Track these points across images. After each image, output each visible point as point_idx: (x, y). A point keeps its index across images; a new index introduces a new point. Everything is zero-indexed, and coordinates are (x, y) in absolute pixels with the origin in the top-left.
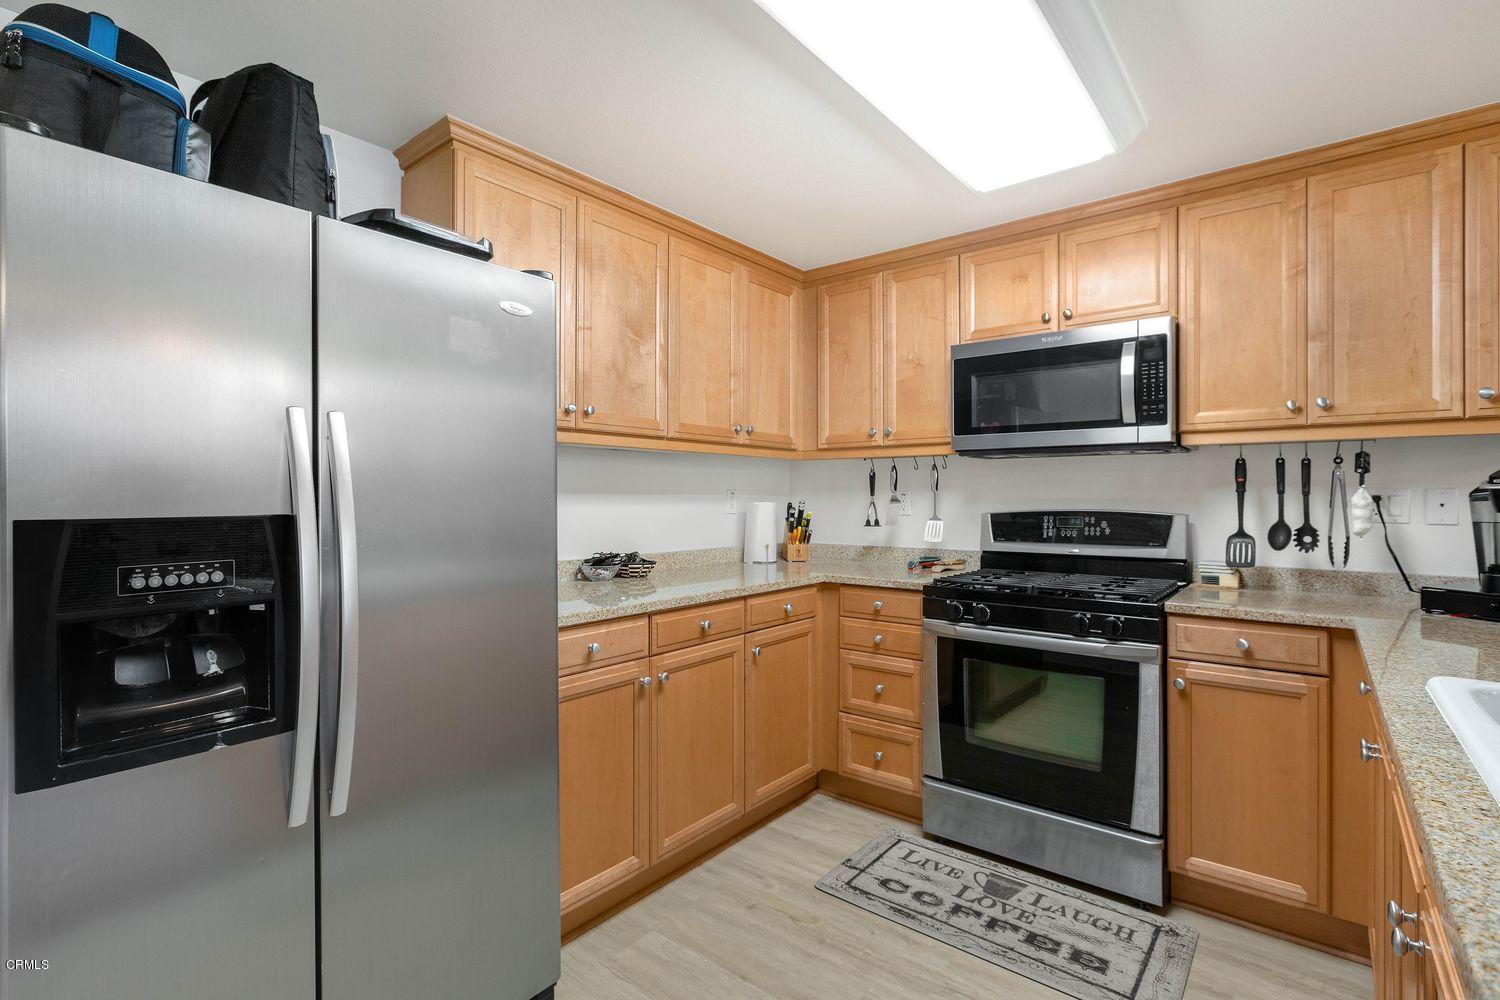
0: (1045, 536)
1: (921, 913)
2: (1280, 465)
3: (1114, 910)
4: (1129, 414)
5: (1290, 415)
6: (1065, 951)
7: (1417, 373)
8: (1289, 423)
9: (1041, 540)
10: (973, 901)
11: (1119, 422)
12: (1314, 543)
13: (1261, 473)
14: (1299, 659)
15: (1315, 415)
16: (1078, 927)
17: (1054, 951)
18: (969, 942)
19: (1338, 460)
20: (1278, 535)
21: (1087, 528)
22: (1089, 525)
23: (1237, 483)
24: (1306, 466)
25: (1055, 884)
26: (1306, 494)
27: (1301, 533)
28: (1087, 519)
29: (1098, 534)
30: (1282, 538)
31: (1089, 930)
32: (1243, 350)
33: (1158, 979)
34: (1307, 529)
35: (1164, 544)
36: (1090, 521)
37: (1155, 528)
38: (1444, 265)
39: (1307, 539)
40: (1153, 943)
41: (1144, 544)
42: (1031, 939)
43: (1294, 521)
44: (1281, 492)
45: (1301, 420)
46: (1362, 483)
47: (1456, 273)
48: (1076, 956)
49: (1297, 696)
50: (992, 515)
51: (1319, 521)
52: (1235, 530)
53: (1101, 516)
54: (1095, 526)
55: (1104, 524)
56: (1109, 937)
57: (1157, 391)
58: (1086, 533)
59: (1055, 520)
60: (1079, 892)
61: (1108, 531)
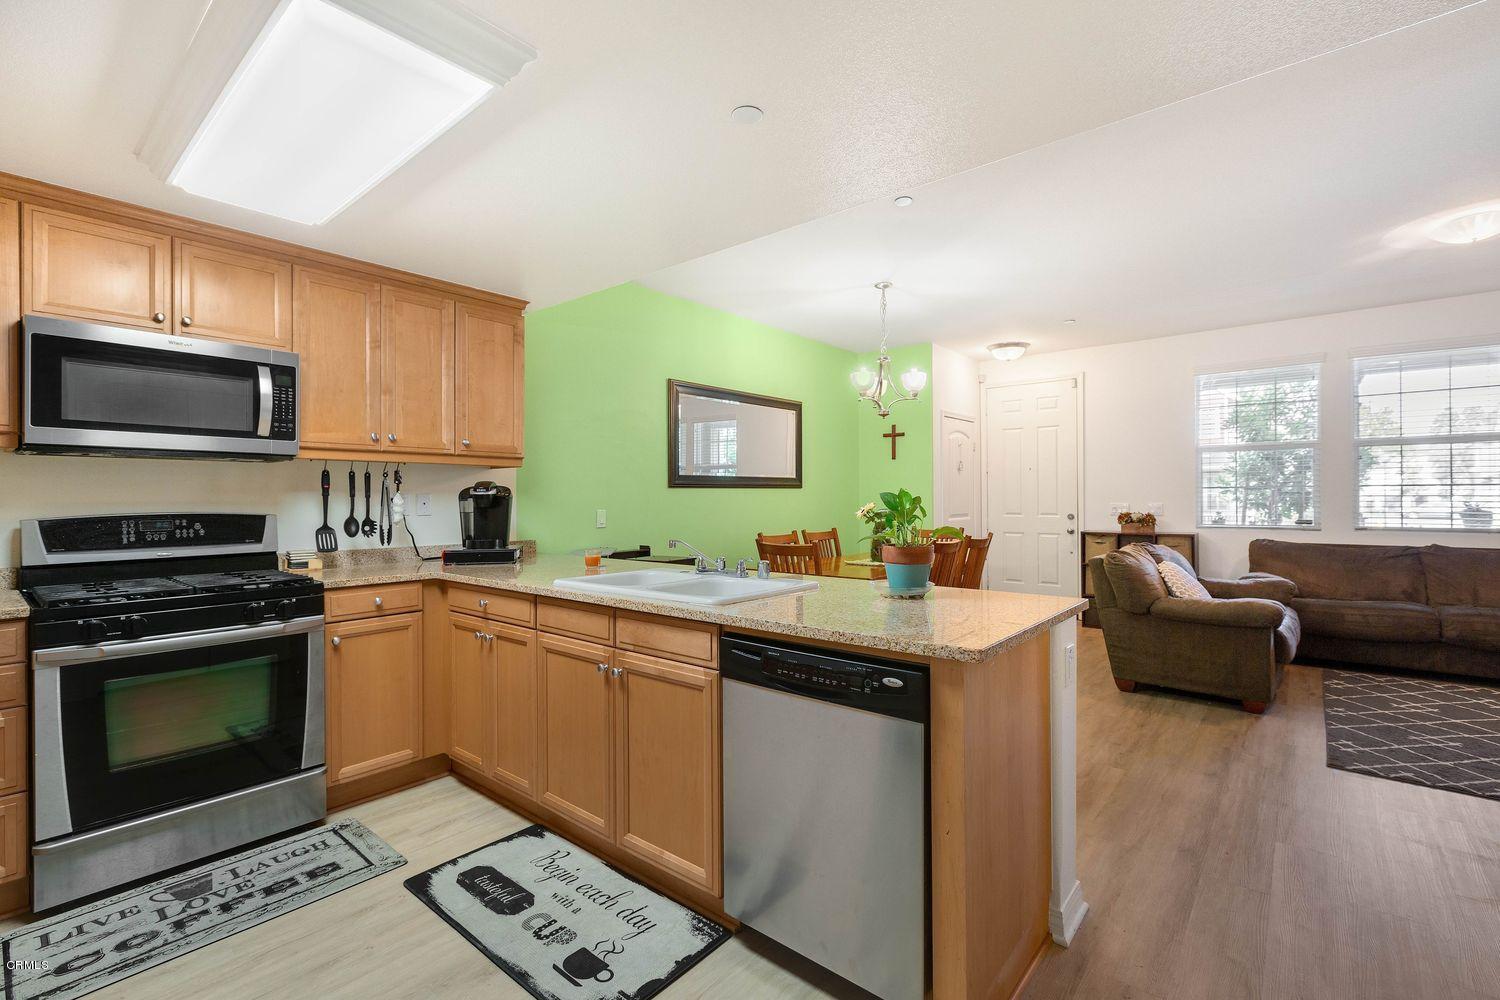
0: (125, 541)
1: (150, 951)
2: (352, 477)
3: (295, 841)
4: (264, 428)
5: (372, 443)
6: (301, 879)
7: (435, 427)
8: (370, 448)
9: (119, 546)
10: (184, 911)
11: (253, 434)
12: (372, 530)
13: (339, 481)
14: (408, 603)
15: (385, 445)
16: (288, 864)
17: (296, 883)
18: (229, 928)
19: (385, 475)
20: (351, 526)
21: (178, 531)
22: (181, 527)
23: (323, 488)
24: (368, 477)
25: (232, 858)
26: (368, 497)
27: (365, 523)
28: (177, 522)
29: (192, 535)
30: (353, 529)
31: (298, 860)
32: (341, 391)
33: (370, 848)
34: (368, 522)
35: (259, 540)
36: (181, 523)
37: (251, 526)
38: (448, 366)
39: (367, 528)
40: (343, 838)
41: (241, 541)
42: (269, 891)
43: (360, 517)
44: (352, 496)
45: (377, 448)
46: (398, 490)
47: (452, 372)
48: (312, 875)
49: (406, 628)
50: (41, 523)
51: (375, 516)
52: (320, 524)
53: (192, 519)
54: (188, 528)
55: (198, 526)
56: (313, 854)
57: (287, 414)
58: (178, 536)
59: (136, 525)
60: (257, 850)
61: (202, 532)
